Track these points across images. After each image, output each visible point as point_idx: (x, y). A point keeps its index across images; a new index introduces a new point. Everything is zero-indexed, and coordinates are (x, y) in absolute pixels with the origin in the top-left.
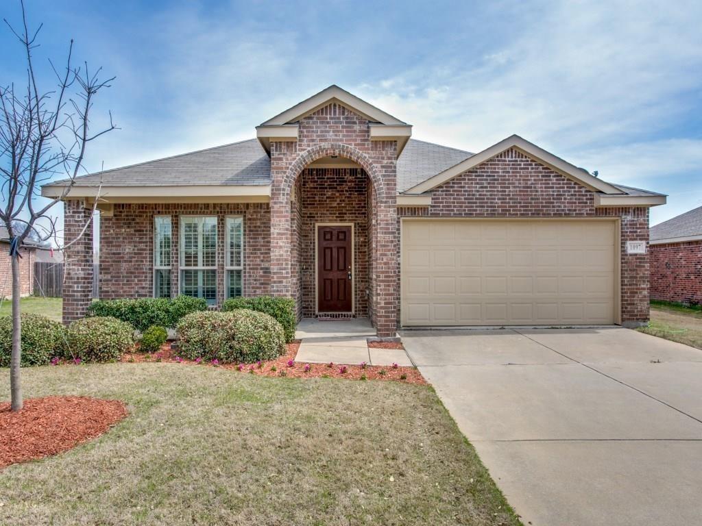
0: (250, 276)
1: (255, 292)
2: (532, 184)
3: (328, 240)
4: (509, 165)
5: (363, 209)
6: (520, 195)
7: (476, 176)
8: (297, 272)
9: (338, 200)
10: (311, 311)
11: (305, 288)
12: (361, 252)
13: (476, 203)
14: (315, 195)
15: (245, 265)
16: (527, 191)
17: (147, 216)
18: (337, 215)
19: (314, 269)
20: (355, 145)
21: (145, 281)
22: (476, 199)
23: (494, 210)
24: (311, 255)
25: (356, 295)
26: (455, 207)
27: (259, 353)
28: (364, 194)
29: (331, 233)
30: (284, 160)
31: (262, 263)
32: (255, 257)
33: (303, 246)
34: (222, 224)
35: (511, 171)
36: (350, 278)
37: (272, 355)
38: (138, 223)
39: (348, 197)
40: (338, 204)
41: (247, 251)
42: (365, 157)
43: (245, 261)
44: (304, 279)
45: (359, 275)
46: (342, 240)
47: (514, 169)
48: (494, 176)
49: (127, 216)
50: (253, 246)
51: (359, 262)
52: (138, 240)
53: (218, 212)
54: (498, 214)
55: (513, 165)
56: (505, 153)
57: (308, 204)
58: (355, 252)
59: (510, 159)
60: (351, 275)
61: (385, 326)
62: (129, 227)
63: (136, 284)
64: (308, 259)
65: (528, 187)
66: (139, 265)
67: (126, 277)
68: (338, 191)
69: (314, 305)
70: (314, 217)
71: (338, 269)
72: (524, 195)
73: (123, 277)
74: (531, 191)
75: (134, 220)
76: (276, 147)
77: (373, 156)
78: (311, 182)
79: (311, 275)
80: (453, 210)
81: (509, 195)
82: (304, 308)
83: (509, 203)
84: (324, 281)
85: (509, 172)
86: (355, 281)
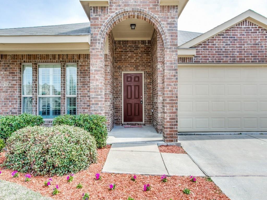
0: (81, 101)
1: (84, 111)
2: (259, 42)
3: (129, 81)
4: (244, 30)
5: (149, 64)
6: (252, 49)
7: (223, 37)
8: (111, 99)
9: (135, 58)
10: (119, 122)
11: (116, 108)
12: (148, 88)
13: (222, 55)
14: (122, 55)
15: (78, 94)
16: (256, 47)
17: (17, 64)
18: (134, 67)
19: (121, 98)
20: (149, 9)
21: (16, 104)
22: (223, 52)
23: (234, 59)
24: (119, 90)
25: (145, 112)
26: (209, 57)
27: (70, 166)
28: (150, 55)
29: (131, 77)
30: (99, 19)
31: (88, 93)
32: (84, 89)
33: (115, 85)
34: (64, 68)
35: (245, 34)
36: (142, 103)
37: (83, 166)
38: (11, 68)
39: (141, 57)
40: (135, 61)
41: (79, 85)
42: (156, 17)
43: (78, 91)
44: (115, 103)
45: (147, 101)
46: (137, 81)
47: (247, 33)
48: (234, 37)
49: (4, 64)
50: (83, 82)
51: (147, 94)
52: (11, 78)
53: (61, 61)
54: (237, 61)
55: (247, 30)
56: (241, 23)
57: (118, 61)
58: (145, 88)
59: (245, 26)
60: (142, 101)
61: (170, 134)
62: (5, 71)
63: (10, 106)
64: (118, 92)
65: (256, 44)
66: (12, 94)
67: (4, 102)
68: (135, 53)
69: (121, 118)
70: (121, 68)
71: (135, 98)
72: (254, 49)
73: (2, 102)
74: (258, 47)
75: (8, 66)
76: (94, 10)
77: (161, 16)
78: (120, 48)
79: (119, 101)
80: (208, 59)
81: (244, 49)
82: (115, 120)
83: (244, 54)
84: (126, 105)
85: (244, 35)
86: (145, 105)
